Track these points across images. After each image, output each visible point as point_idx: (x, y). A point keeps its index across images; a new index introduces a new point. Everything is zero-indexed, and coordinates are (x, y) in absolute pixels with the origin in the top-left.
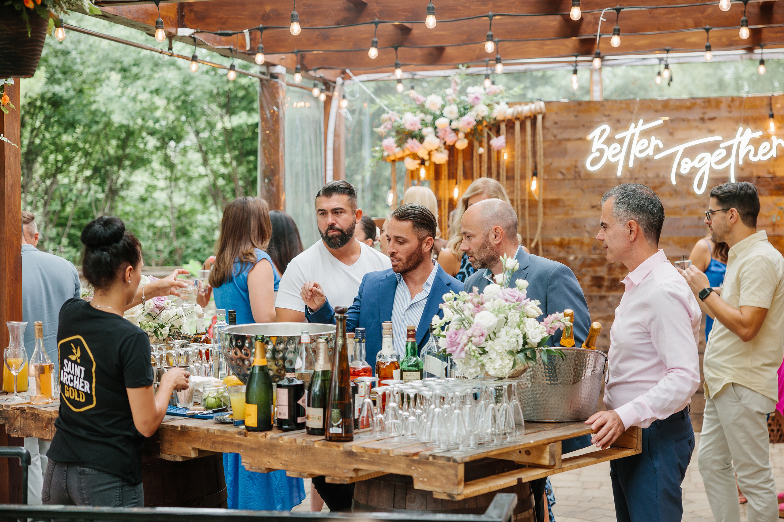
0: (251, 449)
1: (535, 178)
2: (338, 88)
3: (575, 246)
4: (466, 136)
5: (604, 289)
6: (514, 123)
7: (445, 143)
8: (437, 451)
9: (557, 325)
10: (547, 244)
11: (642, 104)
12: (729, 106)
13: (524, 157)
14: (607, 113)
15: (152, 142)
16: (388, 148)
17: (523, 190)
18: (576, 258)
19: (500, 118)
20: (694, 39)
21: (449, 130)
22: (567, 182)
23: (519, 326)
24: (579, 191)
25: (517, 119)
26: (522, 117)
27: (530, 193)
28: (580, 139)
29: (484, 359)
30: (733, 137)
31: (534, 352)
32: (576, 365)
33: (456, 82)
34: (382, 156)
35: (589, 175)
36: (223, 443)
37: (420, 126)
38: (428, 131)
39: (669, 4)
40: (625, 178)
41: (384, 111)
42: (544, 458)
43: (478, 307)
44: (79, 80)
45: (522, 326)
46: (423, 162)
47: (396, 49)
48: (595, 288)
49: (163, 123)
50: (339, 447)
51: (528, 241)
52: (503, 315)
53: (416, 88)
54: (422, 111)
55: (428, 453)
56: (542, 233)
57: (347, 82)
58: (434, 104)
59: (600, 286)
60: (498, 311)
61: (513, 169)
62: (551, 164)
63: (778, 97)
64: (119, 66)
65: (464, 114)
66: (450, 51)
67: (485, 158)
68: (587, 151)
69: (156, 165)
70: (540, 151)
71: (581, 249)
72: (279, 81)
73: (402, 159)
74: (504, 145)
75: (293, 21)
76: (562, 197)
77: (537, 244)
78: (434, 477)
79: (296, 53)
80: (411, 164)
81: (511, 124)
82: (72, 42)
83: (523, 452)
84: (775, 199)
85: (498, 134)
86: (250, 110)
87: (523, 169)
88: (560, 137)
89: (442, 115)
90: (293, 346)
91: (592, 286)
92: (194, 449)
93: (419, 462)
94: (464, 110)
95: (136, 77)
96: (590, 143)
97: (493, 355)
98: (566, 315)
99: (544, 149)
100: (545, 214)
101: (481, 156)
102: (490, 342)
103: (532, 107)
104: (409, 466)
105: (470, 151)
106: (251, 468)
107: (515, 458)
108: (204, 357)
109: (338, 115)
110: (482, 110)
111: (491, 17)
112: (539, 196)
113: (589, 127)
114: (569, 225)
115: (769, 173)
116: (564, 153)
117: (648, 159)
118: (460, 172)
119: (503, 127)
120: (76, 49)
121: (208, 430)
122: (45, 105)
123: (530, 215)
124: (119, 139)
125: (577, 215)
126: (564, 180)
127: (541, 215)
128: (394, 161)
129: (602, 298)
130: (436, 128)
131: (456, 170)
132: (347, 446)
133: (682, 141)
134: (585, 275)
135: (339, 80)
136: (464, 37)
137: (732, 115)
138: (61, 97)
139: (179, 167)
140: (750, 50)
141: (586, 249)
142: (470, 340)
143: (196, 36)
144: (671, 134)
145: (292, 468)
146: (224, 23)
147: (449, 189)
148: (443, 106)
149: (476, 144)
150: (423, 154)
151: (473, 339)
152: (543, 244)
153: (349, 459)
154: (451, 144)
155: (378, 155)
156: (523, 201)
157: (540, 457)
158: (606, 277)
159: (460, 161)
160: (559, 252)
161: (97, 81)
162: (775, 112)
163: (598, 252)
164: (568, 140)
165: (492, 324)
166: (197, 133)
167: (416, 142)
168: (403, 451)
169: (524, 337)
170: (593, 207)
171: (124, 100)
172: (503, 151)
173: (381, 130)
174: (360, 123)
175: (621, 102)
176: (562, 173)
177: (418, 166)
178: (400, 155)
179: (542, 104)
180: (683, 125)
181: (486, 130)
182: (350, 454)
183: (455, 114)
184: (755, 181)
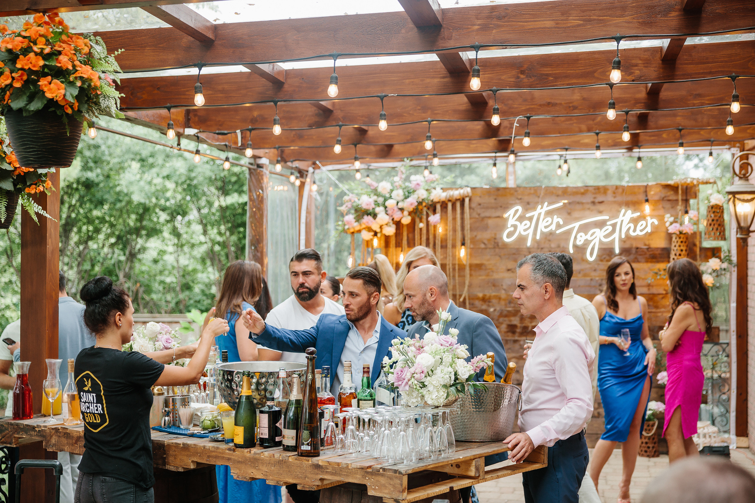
0: (239, 462)
1: (463, 247)
2: (309, 175)
3: (494, 301)
4: (410, 214)
5: (517, 334)
6: (447, 204)
7: (393, 219)
8: (385, 465)
9: (482, 364)
10: (473, 299)
11: (546, 191)
12: (614, 193)
13: (454, 230)
14: (519, 197)
15: (164, 216)
16: (348, 223)
17: (454, 256)
18: (495, 310)
19: (436, 200)
20: (586, 141)
21: (396, 209)
22: (488, 250)
23: (451, 365)
24: (498, 258)
25: (449, 201)
26: (453, 200)
27: (459, 259)
28: (498, 217)
29: (424, 391)
30: (617, 217)
31: (463, 386)
32: (496, 396)
33: (402, 172)
34: (344, 229)
35: (505, 245)
36: (216, 457)
37: (373, 206)
38: (380, 210)
39: (567, 113)
40: (533, 248)
41: (345, 194)
42: (471, 470)
43: (419, 350)
44: (107, 168)
45: (454, 365)
46: (376, 234)
47: (355, 146)
48: (510, 334)
49: (173, 201)
50: (308, 461)
51: (458, 297)
52: (439, 357)
53: (370, 176)
54: (375, 195)
55: (379, 466)
56: (469, 290)
57: (317, 171)
58: (384, 189)
59: (514, 333)
60: (435, 353)
61: (446, 240)
62: (476, 236)
63: (652, 186)
64: (138, 157)
65: (408, 197)
66: (397, 148)
67: (424, 231)
68: (503, 227)
69: (166, 234)
70: (467, 226)
71: (499, 303)
72: (264, 170)
73: (359, 231)
74: (439, 221)
75: (275, 124)
76: (485, 262)
77: (465, 299)
78: (384, 486)
79: (277, 148)
80: (366, 235)
81: (444, 205)
82: (102, 138)
83: (454, 466)
84: (650, 265)
85: (434, 212)
86: (240, 192)
87: (454, 240)
88: (483, 215)
89: (391, 197)
90: (273, 380)
91: (508, 332)
92: (193, 462)
93: (372, 474)
94: (408, 194)
95: (152, 166)
96: (507, 220)
97: (430, 388)
98: (488, 357)
99: (471, 224)
100: (471, 275)
101: (421, 229)
102: (429, 378)
103: (462, 191)
104: (364, 477)
105: (412, 225)
106: (238, 477)
107: (447, 470)
108: (202, 388)
109: (310, 196)
110: (422, 194)
111: (430, 122)
112: (466, 261)
113: (506, 207)
114: (490, 284)
115: (645, 245)
116: (486, 228)
117: (551, 233)
118: (405, 242)
119: (438, 207)
120: (105, 144)
121: (204, 447)
122: (80, 187)
123: (459, 276)
124: (137, 213)
125: (496, 276)
126: (486, 248)
127: (468, 276)
128: (353, 233)
129: (515, 341)
130: (386, 207)
131: (402, 240)
132: (315, 460)
133: (577, 219)
134: (502, 323)
135: (311, 170)
136: (409, 137)
137: (616, 199)
138: (93, 181)
139: (185, 236)
140: (630, 149)
141: (503, 303)
142: (412, 376)
143: (199, 135)
144: (569, 214)
145: (271, 477)
146: (221, 125)
147: (396, 255)
148: (392, 191)
149: (417, 220)
150: (376, 228)
151: (415, 375)
152: (469, 299)
153: (316, 471)
154: (398, 220)
155: (340, 228)
156: (454, 265)
157: (467, 470)
158: (519, 325)
159: (405, 234)
160: (482, 306)
161: (121, 168)
162: (649, 197)
163: (512, 305)
164: (489, 217)
165: (430, 363)
166: (199, 209)
167: (370, 218)
168: (359, 465)
169: (456, 374)
170: (509, 270)
171: (142, 183)
172: (438, 226)
173: (343, 208)
174: (326, 203)
175: (530, 188)
176: (484, 244)
177: (371, 237)
178: (357, 228)
179: (469, 190)
180: (578, 207)
181: (425, 209)
182: (317, 467)
183: (401, 197)
184: (634, 251)
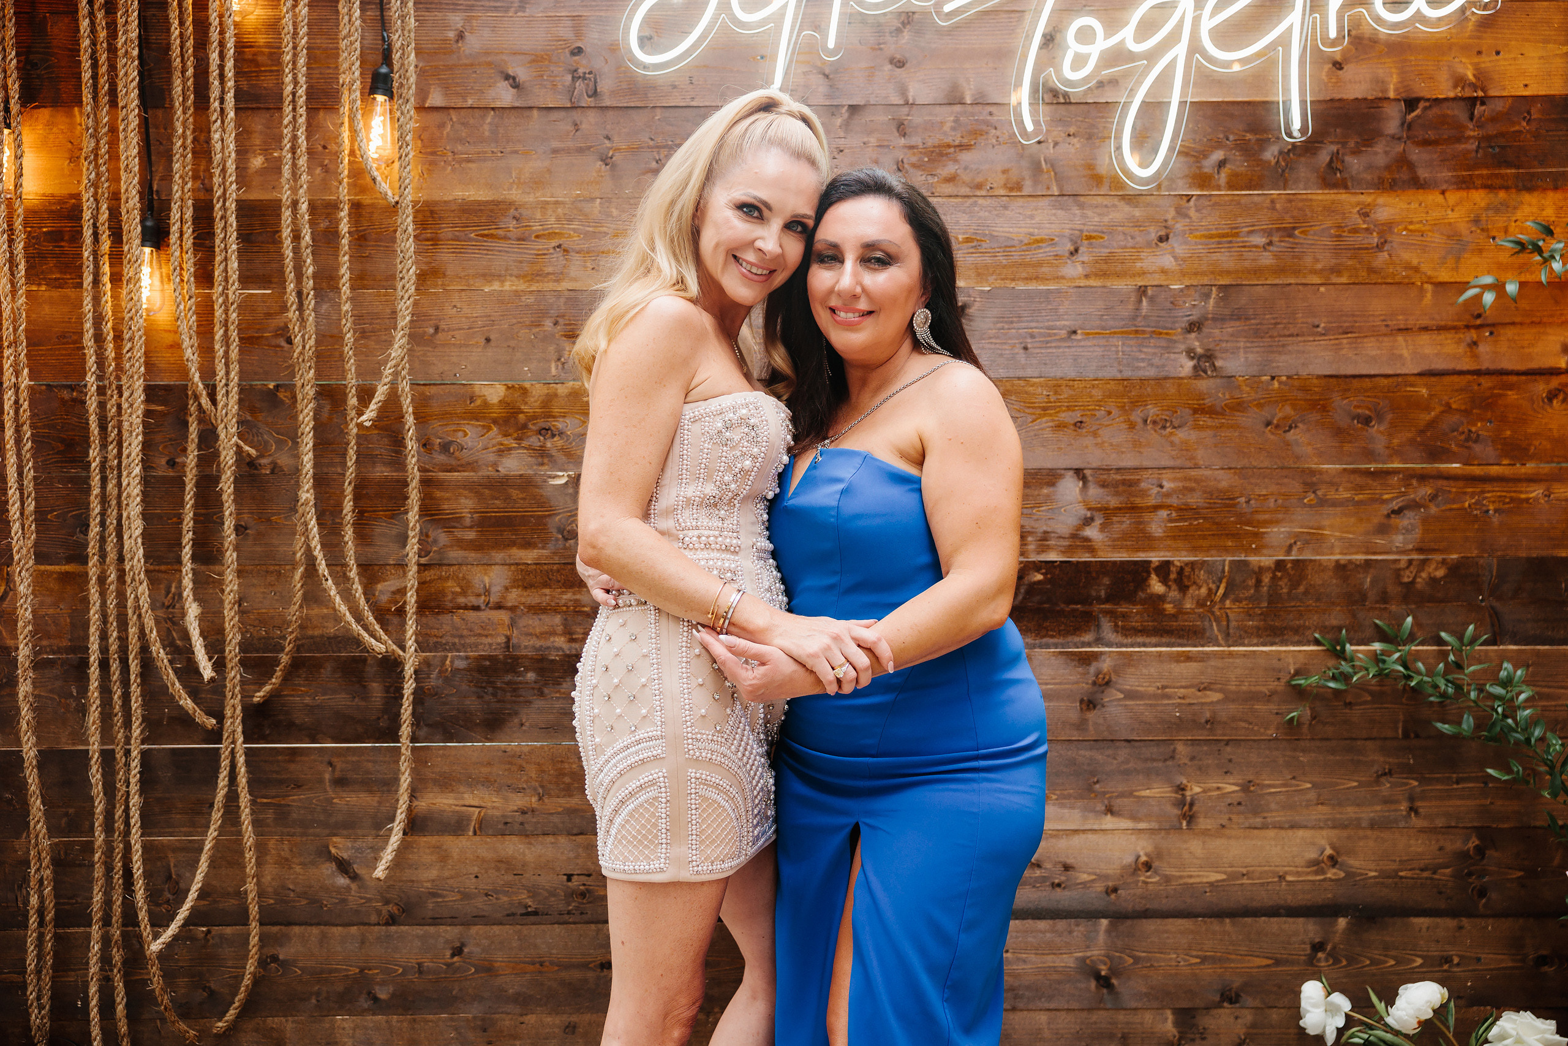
1: (380, 98)
10: (446, 416)
17: (324, 157)
22: (535, 121)
27: (359, 172)
35: (639, 92)
56: (414, 358)
61: (275, 56)
62: (461, 36)
76: (515, 194)
77: (393, 411)
84: (1482, 201)
87: (323, 56)
100: (427, 271)
112: (402, 188)
114: (548, 324)
115: (1459, 81)
117: (910, 19)
123: (360, 281)
126: (522, 110)
127: (408, 270)
156: (324, 207)
160: (503, 451)
176: (516, 84)
184: (1392, 120)
